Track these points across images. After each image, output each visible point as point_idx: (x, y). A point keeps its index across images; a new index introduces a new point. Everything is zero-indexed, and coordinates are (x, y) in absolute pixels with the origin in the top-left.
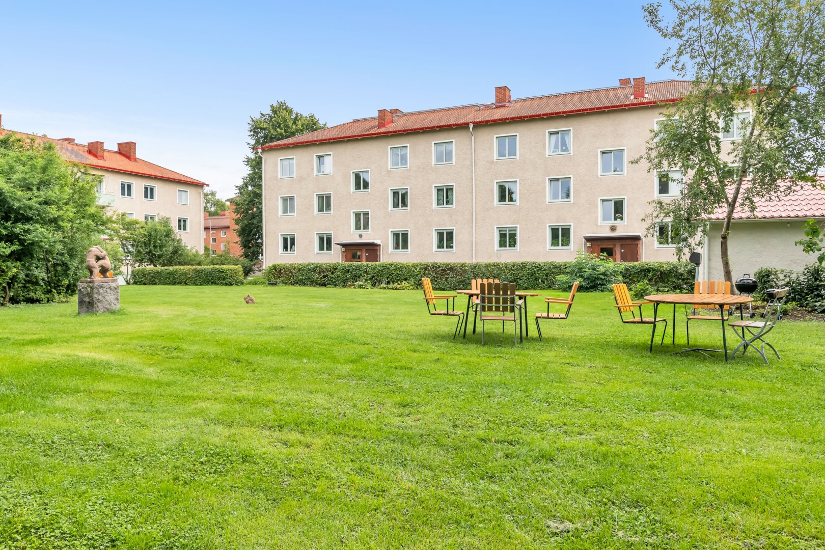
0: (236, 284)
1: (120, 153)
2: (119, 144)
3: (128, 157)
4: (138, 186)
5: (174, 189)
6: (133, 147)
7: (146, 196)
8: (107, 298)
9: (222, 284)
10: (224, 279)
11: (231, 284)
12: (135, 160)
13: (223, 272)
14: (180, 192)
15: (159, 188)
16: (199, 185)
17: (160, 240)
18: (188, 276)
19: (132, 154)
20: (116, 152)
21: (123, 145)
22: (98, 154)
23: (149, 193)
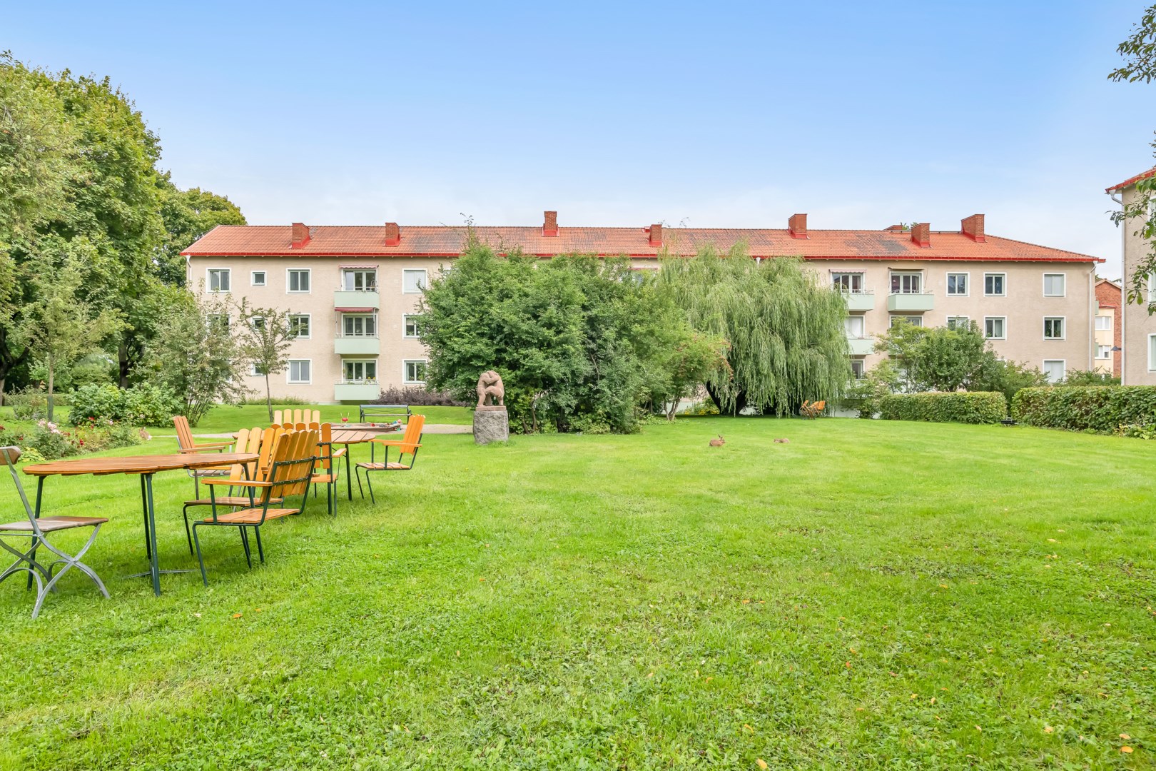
0: (986, 422)
1: (964, 233)
2: (963, 221)
3: (972, 237)
4: (975, 278)
5: (1039, 275)
6: (979, 221)
7: (989, 290)
8: (489, 428)
9: (962, 421)
10: (965, 413)
11: (975, 422)
12: (983, 239)
13: (964, 402)
14: (1049, 278)
15: (1011, 277)
16: (1084, 263)
17: (948, 355)
18: (929, 408)
19: (977, 232)
20: (958, 233)
21: (968, 222)
22: (922, 241)
23: (994, 285)
